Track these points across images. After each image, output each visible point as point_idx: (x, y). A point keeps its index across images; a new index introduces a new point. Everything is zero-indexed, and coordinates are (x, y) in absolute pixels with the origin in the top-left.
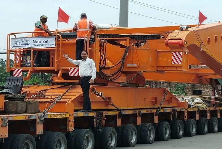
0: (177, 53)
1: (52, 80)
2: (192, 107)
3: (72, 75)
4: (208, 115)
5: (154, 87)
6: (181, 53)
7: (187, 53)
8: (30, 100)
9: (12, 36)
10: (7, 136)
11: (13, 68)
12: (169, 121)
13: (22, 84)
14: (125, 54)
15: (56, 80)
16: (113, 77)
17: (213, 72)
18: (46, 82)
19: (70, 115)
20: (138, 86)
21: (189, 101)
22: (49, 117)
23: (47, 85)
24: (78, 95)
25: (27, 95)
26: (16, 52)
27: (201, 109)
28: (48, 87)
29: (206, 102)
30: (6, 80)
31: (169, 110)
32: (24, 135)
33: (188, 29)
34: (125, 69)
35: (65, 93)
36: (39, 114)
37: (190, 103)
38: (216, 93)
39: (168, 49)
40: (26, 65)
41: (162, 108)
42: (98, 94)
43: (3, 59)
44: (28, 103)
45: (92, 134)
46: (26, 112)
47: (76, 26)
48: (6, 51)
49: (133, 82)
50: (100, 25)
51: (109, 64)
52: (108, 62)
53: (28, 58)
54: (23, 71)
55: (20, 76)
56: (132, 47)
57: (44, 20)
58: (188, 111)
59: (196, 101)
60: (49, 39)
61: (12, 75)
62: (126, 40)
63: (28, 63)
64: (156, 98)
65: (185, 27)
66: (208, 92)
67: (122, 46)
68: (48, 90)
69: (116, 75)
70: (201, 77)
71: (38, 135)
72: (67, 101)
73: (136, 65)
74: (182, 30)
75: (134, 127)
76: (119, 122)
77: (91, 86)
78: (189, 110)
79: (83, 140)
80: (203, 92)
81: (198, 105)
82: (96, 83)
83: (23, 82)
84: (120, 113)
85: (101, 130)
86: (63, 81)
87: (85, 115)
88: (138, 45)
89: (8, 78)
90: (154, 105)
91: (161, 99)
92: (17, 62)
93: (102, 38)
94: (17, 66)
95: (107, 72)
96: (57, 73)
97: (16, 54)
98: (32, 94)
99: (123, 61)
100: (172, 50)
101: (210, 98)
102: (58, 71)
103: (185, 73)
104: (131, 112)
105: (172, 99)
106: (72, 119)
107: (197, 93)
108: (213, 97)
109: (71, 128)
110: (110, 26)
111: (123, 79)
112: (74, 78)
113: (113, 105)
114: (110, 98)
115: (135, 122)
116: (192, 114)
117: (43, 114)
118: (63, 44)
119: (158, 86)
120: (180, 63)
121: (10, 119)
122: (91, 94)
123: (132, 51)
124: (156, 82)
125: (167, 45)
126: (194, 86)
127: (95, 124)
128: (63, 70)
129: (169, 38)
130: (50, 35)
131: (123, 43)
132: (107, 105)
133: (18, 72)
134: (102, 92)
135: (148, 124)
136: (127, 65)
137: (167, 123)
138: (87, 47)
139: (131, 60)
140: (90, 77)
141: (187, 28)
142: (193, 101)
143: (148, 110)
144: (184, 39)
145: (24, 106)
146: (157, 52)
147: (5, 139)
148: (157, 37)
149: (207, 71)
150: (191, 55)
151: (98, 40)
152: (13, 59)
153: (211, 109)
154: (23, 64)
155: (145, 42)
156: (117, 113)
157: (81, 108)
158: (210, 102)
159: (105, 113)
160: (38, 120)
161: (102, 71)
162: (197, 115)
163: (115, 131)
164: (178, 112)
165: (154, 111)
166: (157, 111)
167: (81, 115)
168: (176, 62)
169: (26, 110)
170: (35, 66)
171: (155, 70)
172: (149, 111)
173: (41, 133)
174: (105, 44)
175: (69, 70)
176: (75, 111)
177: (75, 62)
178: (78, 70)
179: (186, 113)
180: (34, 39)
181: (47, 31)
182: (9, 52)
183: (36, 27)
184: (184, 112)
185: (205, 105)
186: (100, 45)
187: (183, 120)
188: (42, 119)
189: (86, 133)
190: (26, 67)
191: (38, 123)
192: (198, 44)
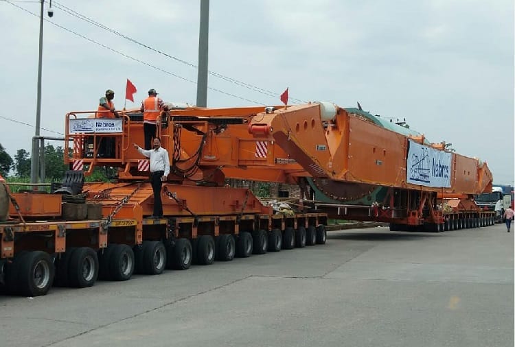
0: (262, 143)
1: (118, 175)
2: (277, 213)
3: (141, 170)
4: (296, 223)
5: (235, 187)
6: (266, 143)
7: (272, 143)
8: (92, 202)
9: (72, 117)
10: (64, 251)
11: (73, 160)
12: (251, 231)
13: (83, 180)
14: (203, 142)
15: (123, 176)
16: (189, 173)
17: (301, 168)
18: (112, 178)
19: (138, 223)
20: (217, 186)
21: (274, 205)
22: (114, 225)
23: (112, 183)
24: (148, 196)
25: (88, 196)
26: (76, 137)
27: (288, 217)
28: (113, 186)
29: (293, 207)
30: (64, 175)
31: (251, 217)
32: (84, 249)
33: (275, 111)
34: (202, 163)
35: (133, 194)
36: (103, 221)
37: (275, 208)
38: (305, 197)
39: (251, 137)
40: (88, 155)
41: (244, 214)
42: (171, 196)
43: (60, 148)
44: (90, 206)
45: (164, 248)
46: (86, 218)
47: (143, 106)
48: (64, 136)
49: (211, 180)
50: (175, 105)
51: (184, 155)
52: (183, 152)
53: (91, 146)
54: (84, 163)
55: (80, 169)
56: (210, 134)
57: (110, 96)
58: (272, 219)
59: (282, 205)
60: (115, 122)
61: (71, 168)
62: (203, 124)
63: (90, 153)
64: (237, 201)
65: (271, 108)
66: (296, 194)
67: (200, 133)
68: (113, 188)
69: (191, 171)
70: (288, 174)
71: (101, 249)
72: (135, 203)
73: (214, 157)
74: (267, 113)
75: (211, 239)
76: (195, 232)
77: (163, 185)
78: (274, 217)
79: (153, 255)
80: (290, 194)
81: (285, 210)
82: (169, 180)
83: (84, 178)
84: (196, 221)
85: (174, 243)
86: (131, 177)
87: (156, 223)
88: (218, 131)
89: (66, 173)
90: (234, 210)
91: (242, 203)
92: (77, 151)
93: (176, 122)
94: (76, 157)
95: (181, 167)
96: (124, 167)
97: (77, 140)
98: (94, 194)
99: (200, 152)
100: (255, 139)
101: (297, 202)
102: (126, 163)
103: (270, 169)
104: (208, 219)
105: (255, 203)
106: (140, 227)
107: (283, 195)
108: (301, 201)
109: (139, 240)
110: (186, 106)
111: (199, 175)
112: (143, 173)
113: (187, 210)
114: (184, 201)
115: (212, 233)
116: (277, 223)
117: (107, 221)
118: (132, 129)
119: (240, 185)
120: (265, 157)
121: (69, 227)
122: (162, 194)
123: (210, 139)
124: (237, 181)
125: (250, 132)
126: (280, 185)
127: (167, 234)
128: (131, 163)
129: (252, 123)
130: (116, 116)
131: (200, 128)
132: (181, 210)
133: (78, 165)
134: (176, 193)
135: (228, 235)
136: (205, 157)
137: (249, 234)
138: (158, 132)
139: (210, 151)
140: (162, 172)
141: (273, 110)
142: (278, 205)
143: (227, 217)
144: (270, 125)
145: (85, 210)
146: (240, 141)
147: (62, 253)
148: (239, 121)
149: (295, 167)
150: (277, 146)
151: (171, 123)
152: (72, 148)
153: (299, 216)
154: (84, 154)
155: (225, 128)
156: (192, 220)
157: (151, 213)
158: (297, 207)
159: (178, 221)
160: (101, 230)
161: (177, 164)
162: (283, 224)
163: (190, 244)
164: (261, 219)
165: (234, 218)
166: (238, 218)
167: (151, 222)
168: (260, 154)
169: (87, 216)
170: (99, 158)
171: (237, 165)
172: (229, 219)
173: (104, 246)
174: (179, 130)
175: (138, 163)
176: (145, 217)
177: (145, 152)
178: (149, 163)
179: (270, 222)
180: (98, 121)
181: (113, 111)
182: (67, 138)
183: (100, 105)
184: (268, 220)
185: (292, 211)
186: (174, 131)
187: (267, 230)
188: (106, 227)
189: (157, 246)
190: (88, 158)
191: (101, 234)
192: (285, 132)
